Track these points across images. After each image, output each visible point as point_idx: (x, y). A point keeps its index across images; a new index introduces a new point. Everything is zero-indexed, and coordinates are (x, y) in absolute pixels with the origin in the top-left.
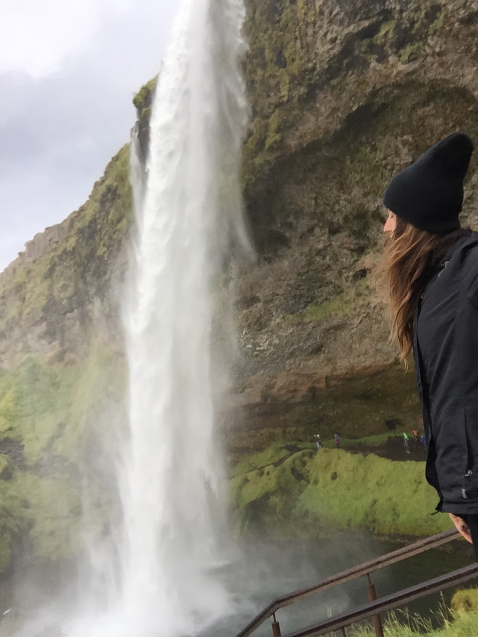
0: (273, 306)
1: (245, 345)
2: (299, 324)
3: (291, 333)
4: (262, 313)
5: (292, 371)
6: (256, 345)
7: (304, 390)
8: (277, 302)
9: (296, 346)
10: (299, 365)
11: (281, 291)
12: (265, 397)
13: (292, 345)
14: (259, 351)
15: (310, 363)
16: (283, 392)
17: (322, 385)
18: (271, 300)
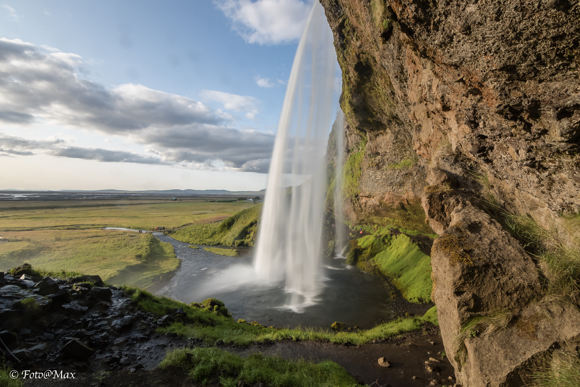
2: (393, 170)
3: (390, 174)
4: (380, 161)
5: (391, 193)
6: (376, 177)
7: (397, 203)
8: (387, 157)
9: (392, 181)
10: (394, 190)
11: (388, 151)
12: (381, 204)
13: (391, 179)
14: (377, 180)
15: (400, 190)
16: (388, 202)
17: (405, 203)
18: (385, 155)
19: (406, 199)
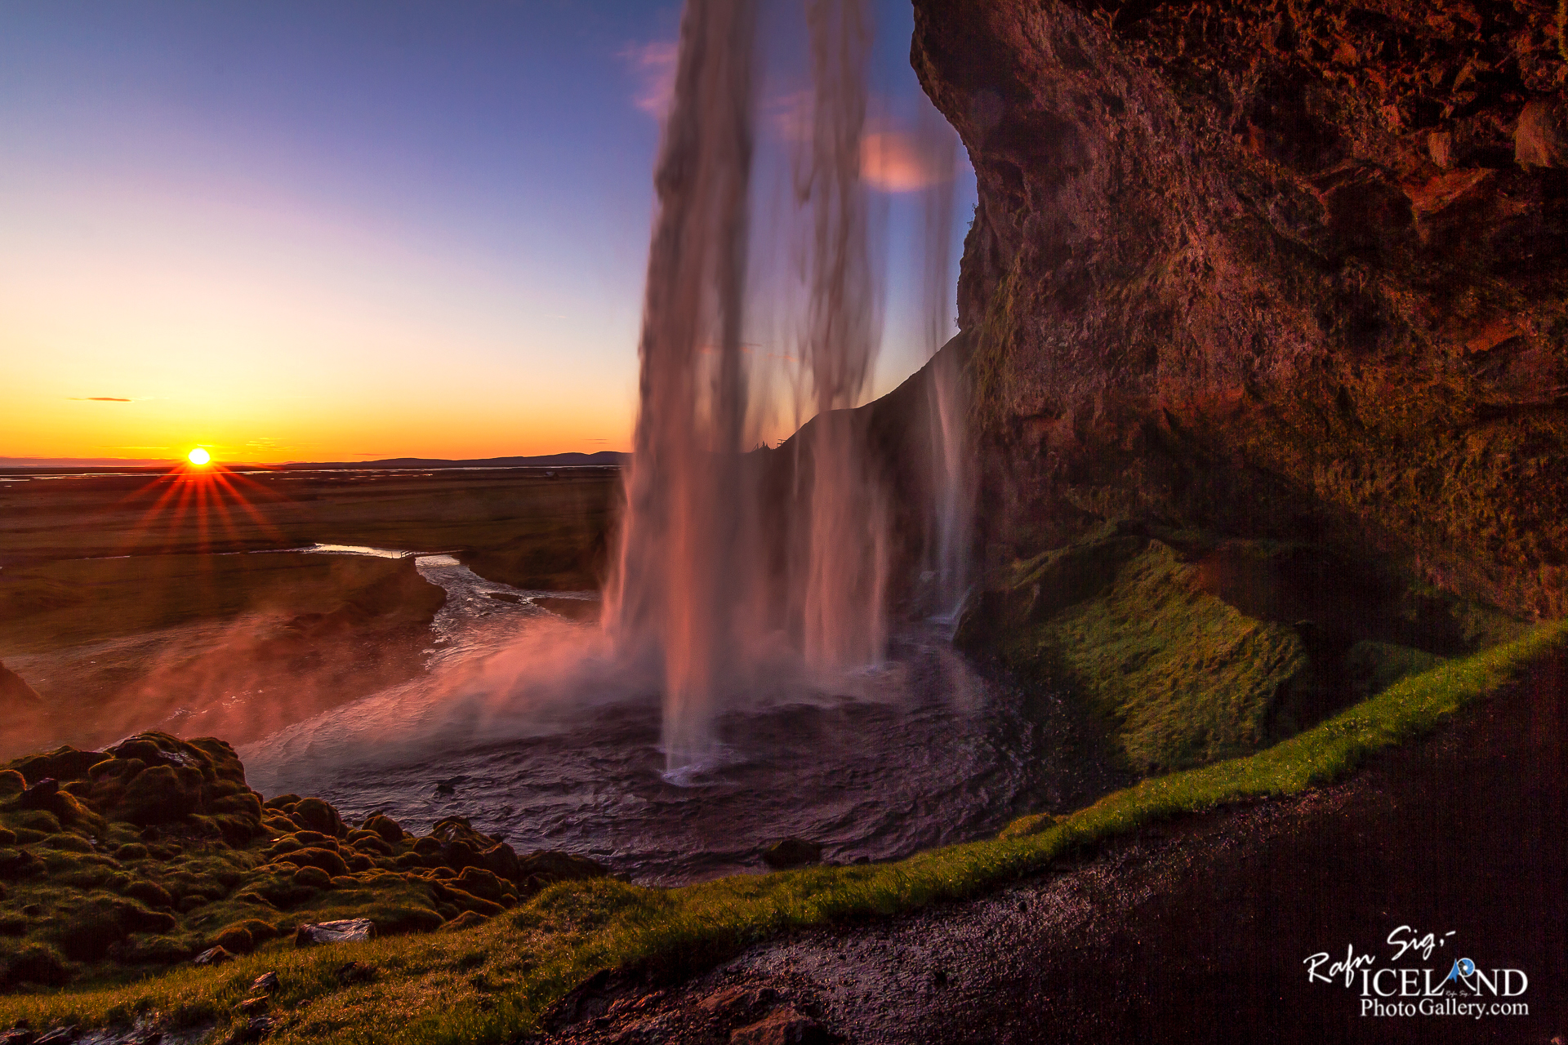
0: (1092, 265)
1: (1046, 339)
3: (1106, 319)
4: (1073, 277)
5: (1111, 392)
6: (1059, 339)
7: (1134, 429)
8: (1095, 258)
9: (1115, 345)
10: (1123, 379)
11: (1096, 236)
12: (1081, 435)
13: (1109, 341)
14: (1062, 349)
15: (1141, 379)
16: (1104, 427)
17: (1163, 423)
18: (1087, 254)
19: (1165, 410)
